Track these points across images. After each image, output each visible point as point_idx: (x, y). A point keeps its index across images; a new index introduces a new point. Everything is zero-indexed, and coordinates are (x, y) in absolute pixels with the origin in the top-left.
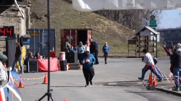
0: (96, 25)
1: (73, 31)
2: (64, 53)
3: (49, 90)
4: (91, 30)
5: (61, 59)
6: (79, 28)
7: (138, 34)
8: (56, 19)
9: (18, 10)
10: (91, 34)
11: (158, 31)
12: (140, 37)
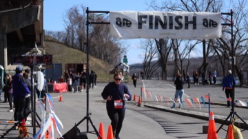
1: (74, 65)
3: (88, 114)
7: (116, 67)
9: (37, 52)
10: (86, 67)
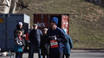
8: (43, 7)
10: (68, 20)
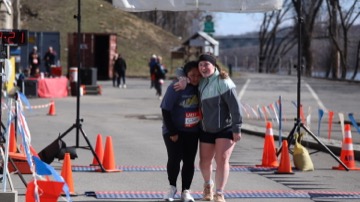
0: (121, 27)
1: (88, 35)
2: (76, 69)
4: (116, 34)
5: (73, 78)
6: (96, 32)
7: (187, 43)
9: (1, 2)
10: (116, 42)
11: (216, 39)
12: (189, 48)
